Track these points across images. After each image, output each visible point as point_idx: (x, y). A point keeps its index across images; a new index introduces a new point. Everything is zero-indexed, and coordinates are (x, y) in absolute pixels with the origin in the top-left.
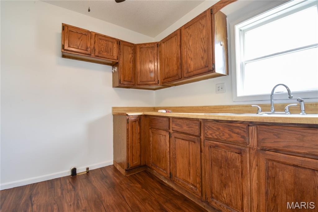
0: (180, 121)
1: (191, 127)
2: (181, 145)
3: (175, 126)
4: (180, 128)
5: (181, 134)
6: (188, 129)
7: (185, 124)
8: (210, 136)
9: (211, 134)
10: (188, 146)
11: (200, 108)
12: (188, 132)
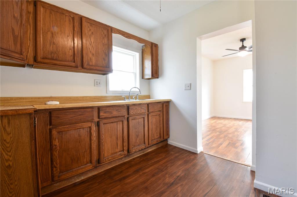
0: (110, 108)
1: (120, 111)
2: (109, 128)
3: (104, 113)
4: (110, 114)
5: (110, 119)
6: (117, 113)
7: (115, 110)
8: (132, 114)
9: (132, 112)
10: (116, 125)
11: (80, 98)
12: (117, 115)
